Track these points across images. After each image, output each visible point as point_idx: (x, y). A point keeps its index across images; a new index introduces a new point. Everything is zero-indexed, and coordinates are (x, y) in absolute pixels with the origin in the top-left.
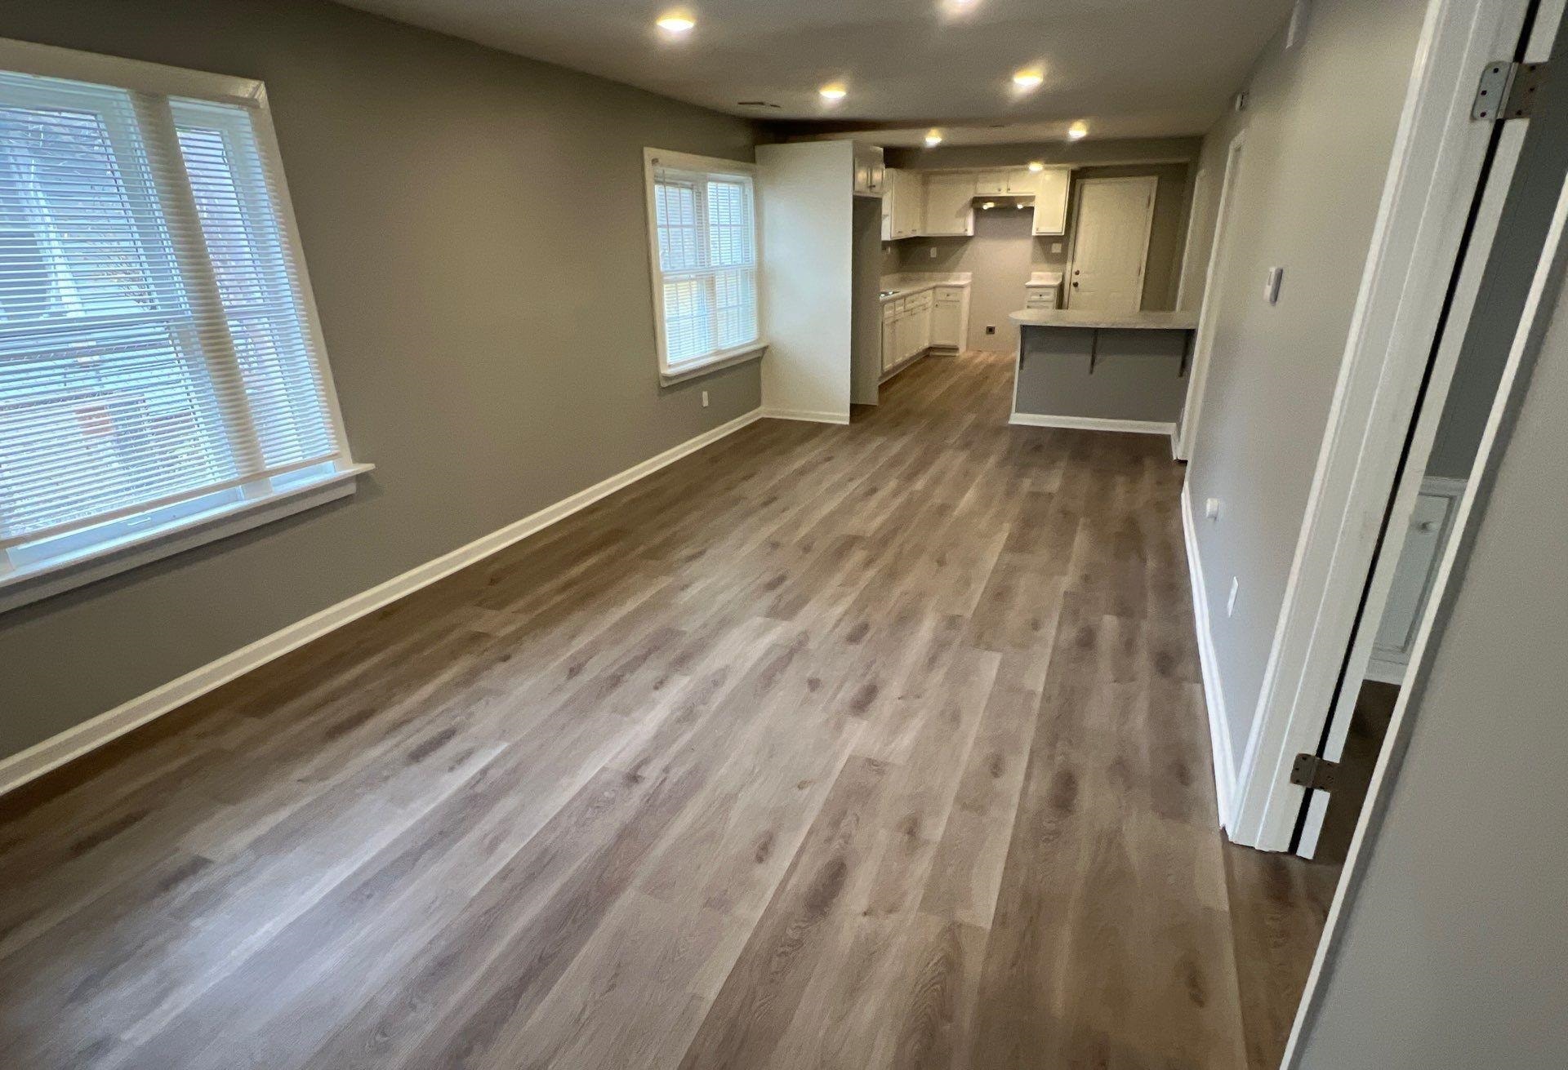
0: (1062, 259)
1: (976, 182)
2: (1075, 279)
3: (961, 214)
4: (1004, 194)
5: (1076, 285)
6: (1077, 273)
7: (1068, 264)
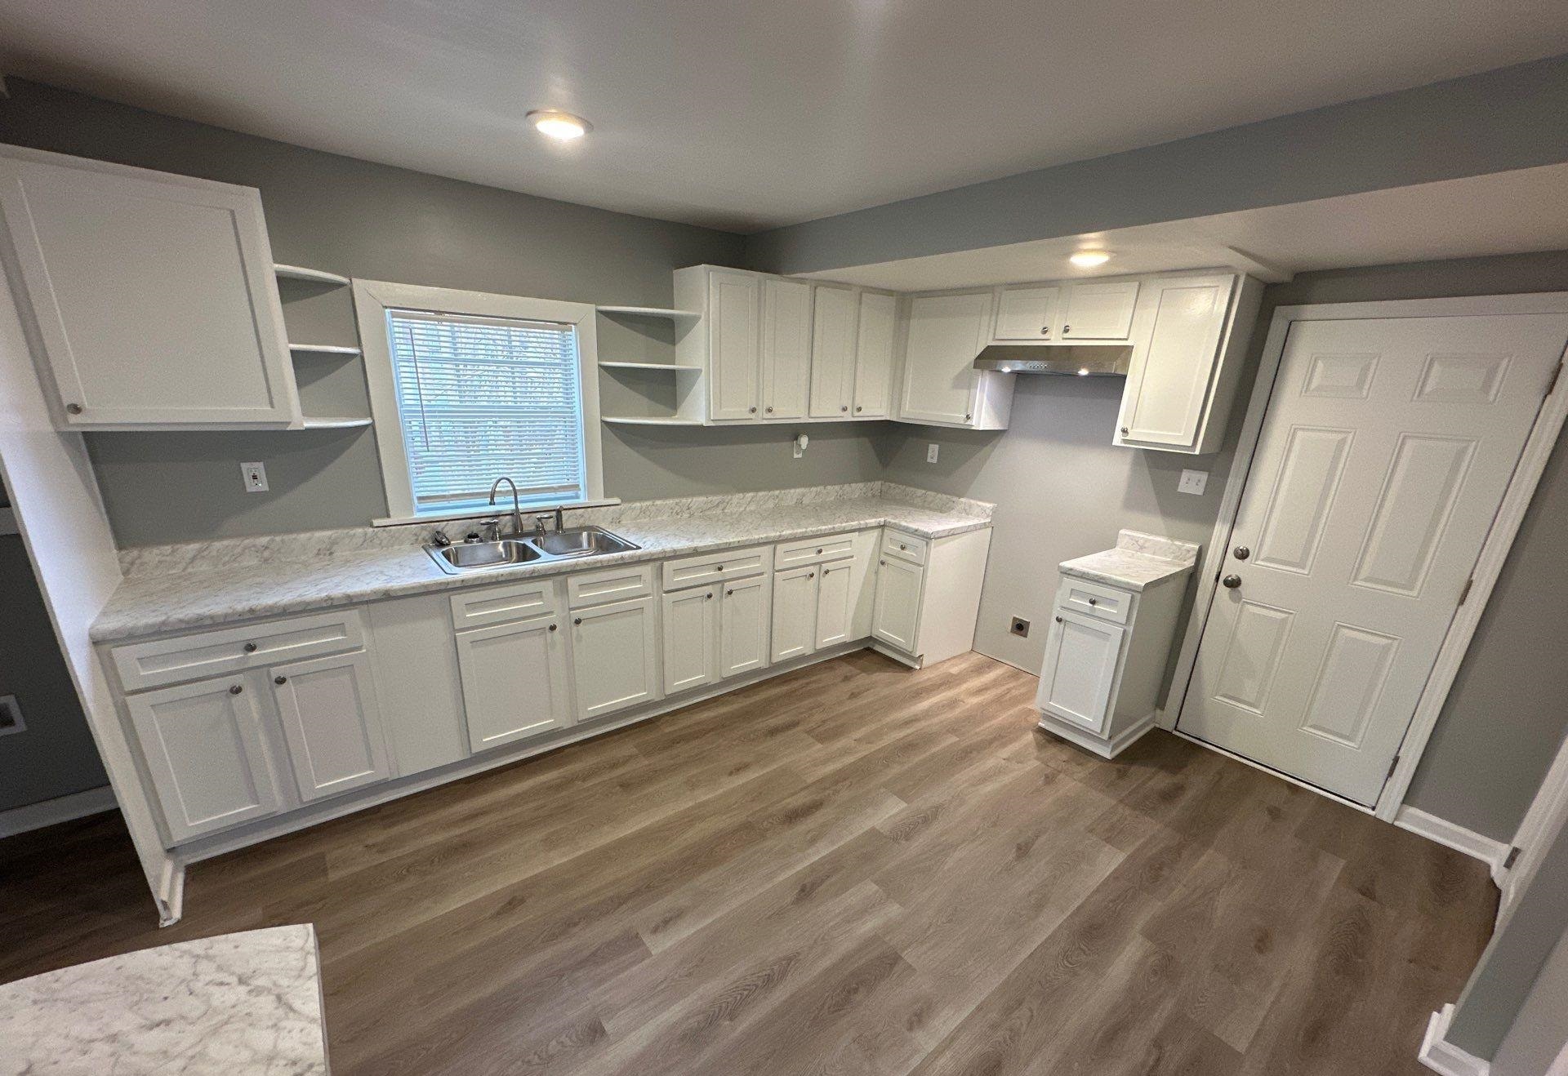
0: (1202, 511)
1: (996, 311)
2: (1233, 567)
3: (964, 382)
4: (1056, 340)
5: (1234, 584)
6: (1243, 555)
7: (1218, 527)
